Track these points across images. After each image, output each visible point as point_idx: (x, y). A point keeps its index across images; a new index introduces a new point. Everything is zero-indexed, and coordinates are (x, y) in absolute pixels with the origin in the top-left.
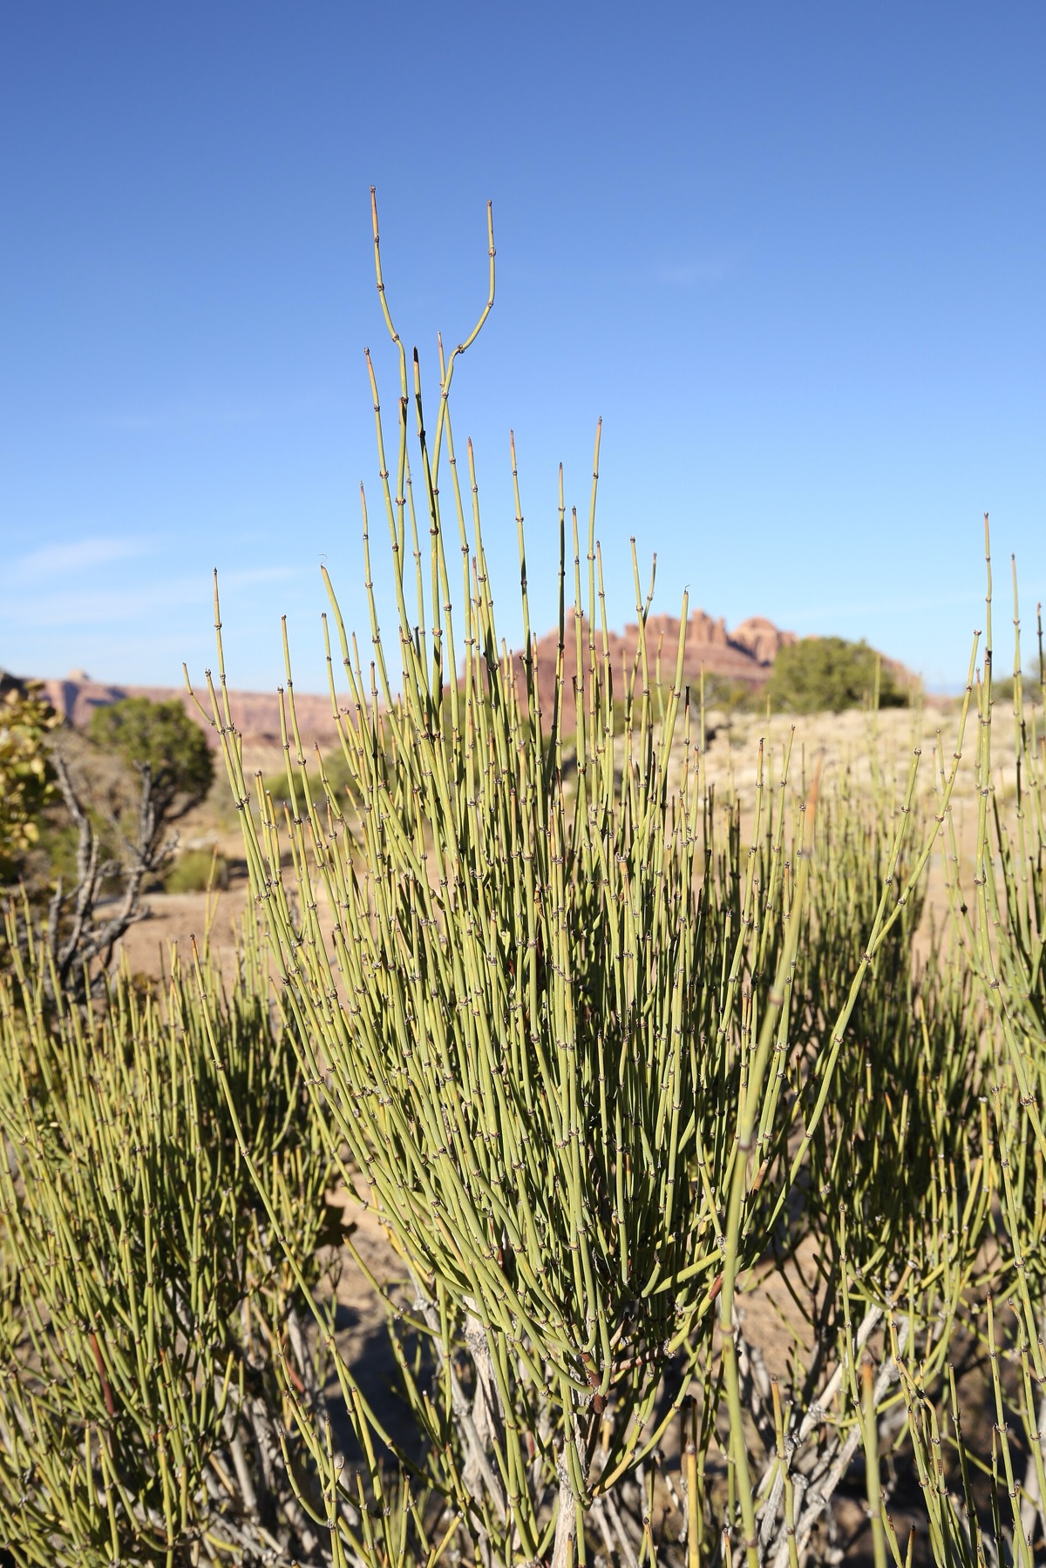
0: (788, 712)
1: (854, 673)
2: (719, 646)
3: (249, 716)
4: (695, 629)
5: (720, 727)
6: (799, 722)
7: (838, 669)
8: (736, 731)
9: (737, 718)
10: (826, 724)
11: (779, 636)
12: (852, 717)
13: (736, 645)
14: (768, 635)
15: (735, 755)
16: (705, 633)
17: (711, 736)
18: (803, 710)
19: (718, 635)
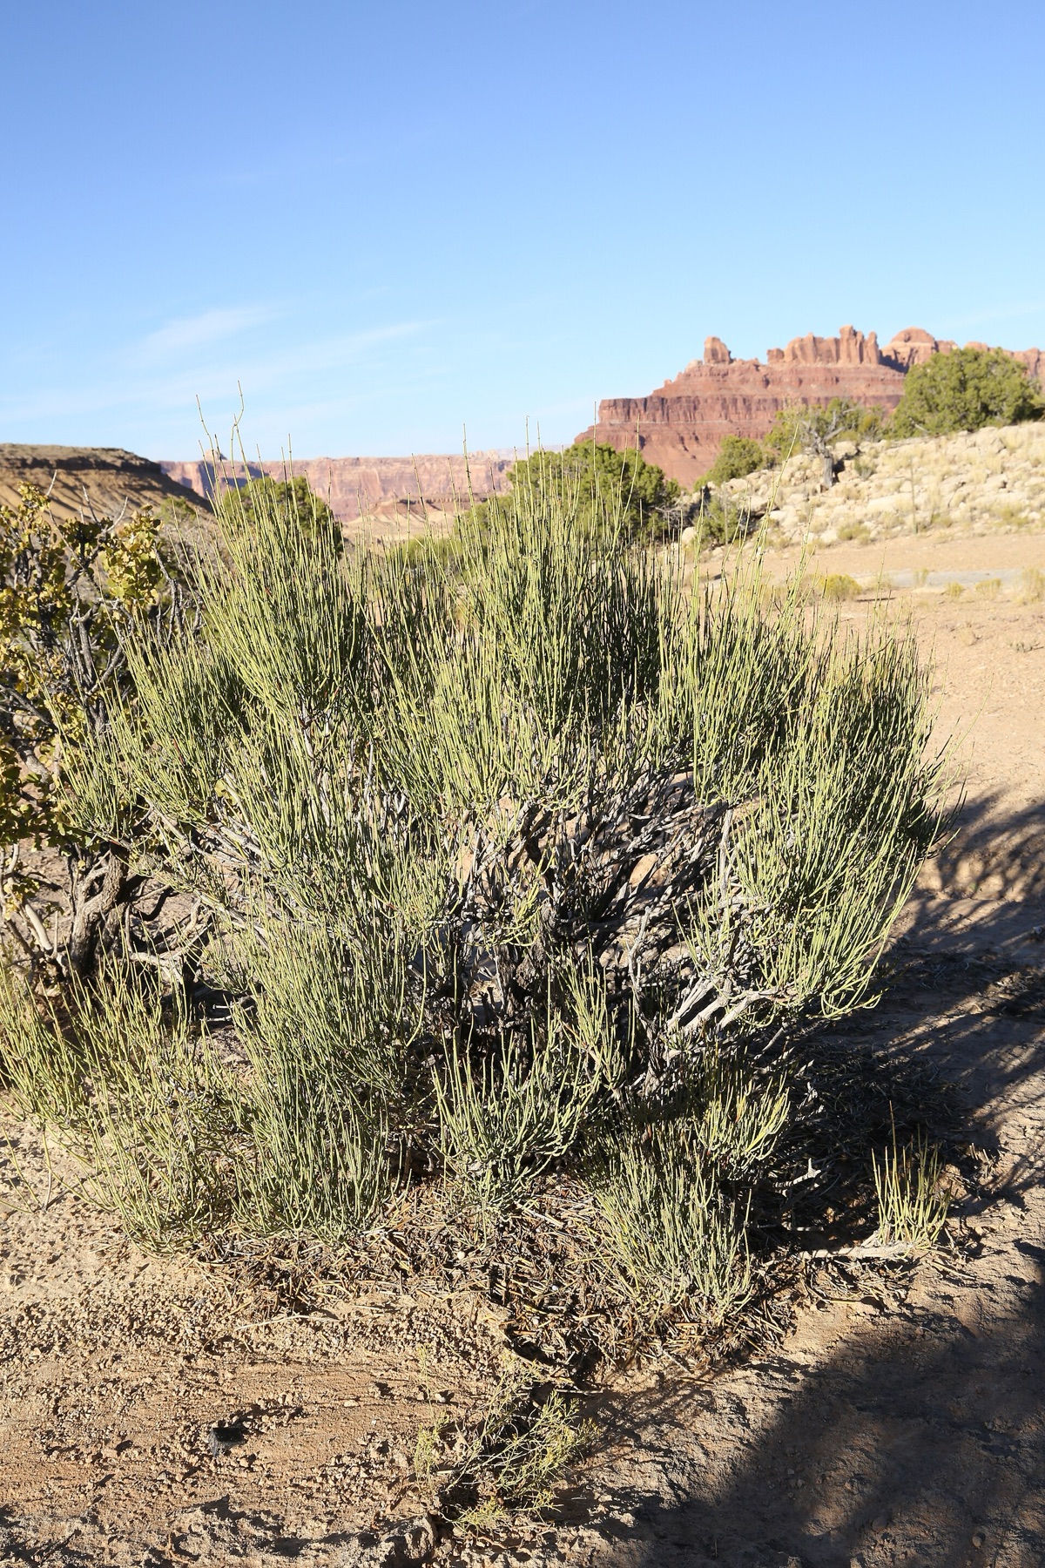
0: (922, 435)
1: (989, 386)
2: (871, 364)
3: (386, 483)
4: (843, 347)
5: (848, 457)
6: (932, 444)
7: (971, 384)
8: (865, 460)
9: (866, 446)
10: (959, 443)
11: (936, 347)
12: (986, 434)
13: (886, 361)
14: (924, 346)
15: (863, 485)
16: (855, 352)
17: (838, 467)
18: (936, 431)
19: (870, 352)
